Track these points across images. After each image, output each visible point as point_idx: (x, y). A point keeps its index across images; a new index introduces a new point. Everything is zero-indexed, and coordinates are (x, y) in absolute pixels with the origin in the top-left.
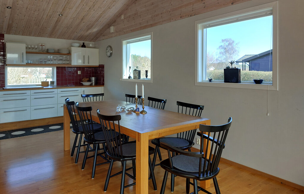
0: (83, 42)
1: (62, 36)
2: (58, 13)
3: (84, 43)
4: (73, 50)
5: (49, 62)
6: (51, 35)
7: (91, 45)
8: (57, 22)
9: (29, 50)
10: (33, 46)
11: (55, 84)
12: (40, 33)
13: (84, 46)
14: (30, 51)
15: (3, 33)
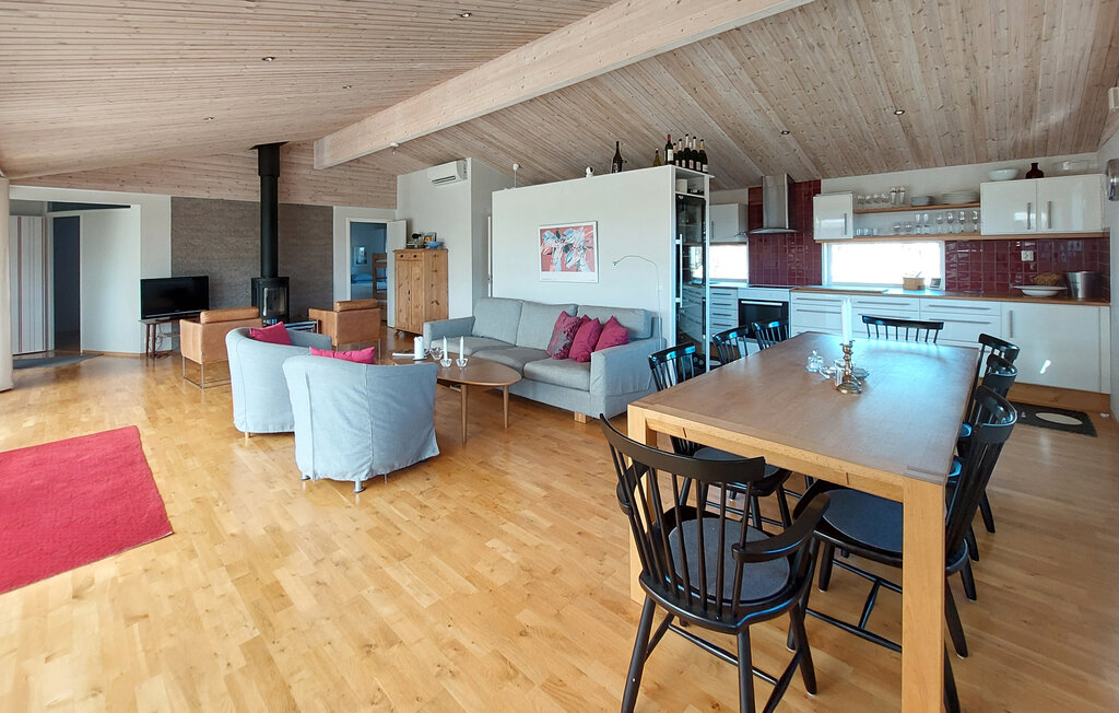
0: (1034, 160)
1: (953, 157)
2: (890, 111)
3: (1035, 165)
4: (987, 191)
5: (918, 231)
6: (922, 159)
7: (1066, 167)
8: (906, 129)
9: (860, 207)
10: (876, 196)
11: (943, 285)
12: (891, 163)
13: (1035, 173)
14: (862, 209)
15: (817, 178)
